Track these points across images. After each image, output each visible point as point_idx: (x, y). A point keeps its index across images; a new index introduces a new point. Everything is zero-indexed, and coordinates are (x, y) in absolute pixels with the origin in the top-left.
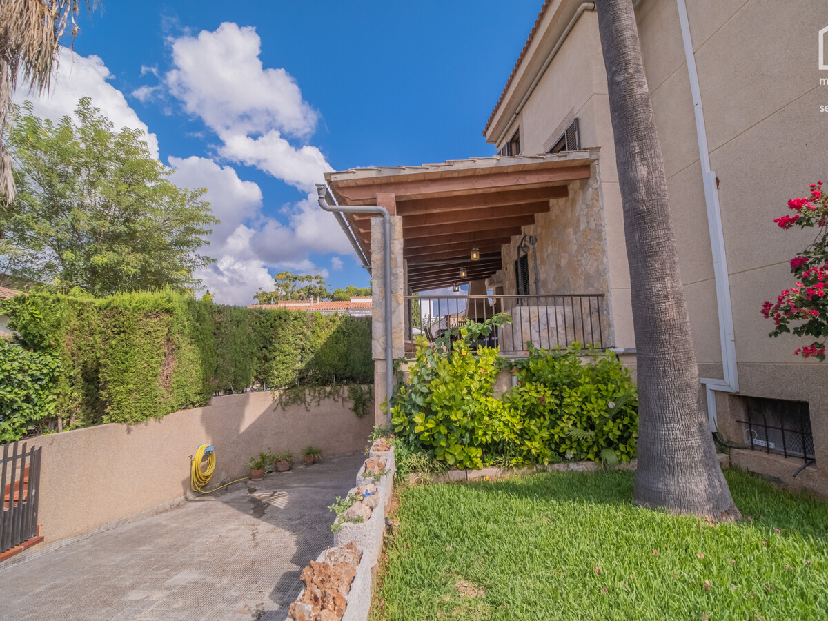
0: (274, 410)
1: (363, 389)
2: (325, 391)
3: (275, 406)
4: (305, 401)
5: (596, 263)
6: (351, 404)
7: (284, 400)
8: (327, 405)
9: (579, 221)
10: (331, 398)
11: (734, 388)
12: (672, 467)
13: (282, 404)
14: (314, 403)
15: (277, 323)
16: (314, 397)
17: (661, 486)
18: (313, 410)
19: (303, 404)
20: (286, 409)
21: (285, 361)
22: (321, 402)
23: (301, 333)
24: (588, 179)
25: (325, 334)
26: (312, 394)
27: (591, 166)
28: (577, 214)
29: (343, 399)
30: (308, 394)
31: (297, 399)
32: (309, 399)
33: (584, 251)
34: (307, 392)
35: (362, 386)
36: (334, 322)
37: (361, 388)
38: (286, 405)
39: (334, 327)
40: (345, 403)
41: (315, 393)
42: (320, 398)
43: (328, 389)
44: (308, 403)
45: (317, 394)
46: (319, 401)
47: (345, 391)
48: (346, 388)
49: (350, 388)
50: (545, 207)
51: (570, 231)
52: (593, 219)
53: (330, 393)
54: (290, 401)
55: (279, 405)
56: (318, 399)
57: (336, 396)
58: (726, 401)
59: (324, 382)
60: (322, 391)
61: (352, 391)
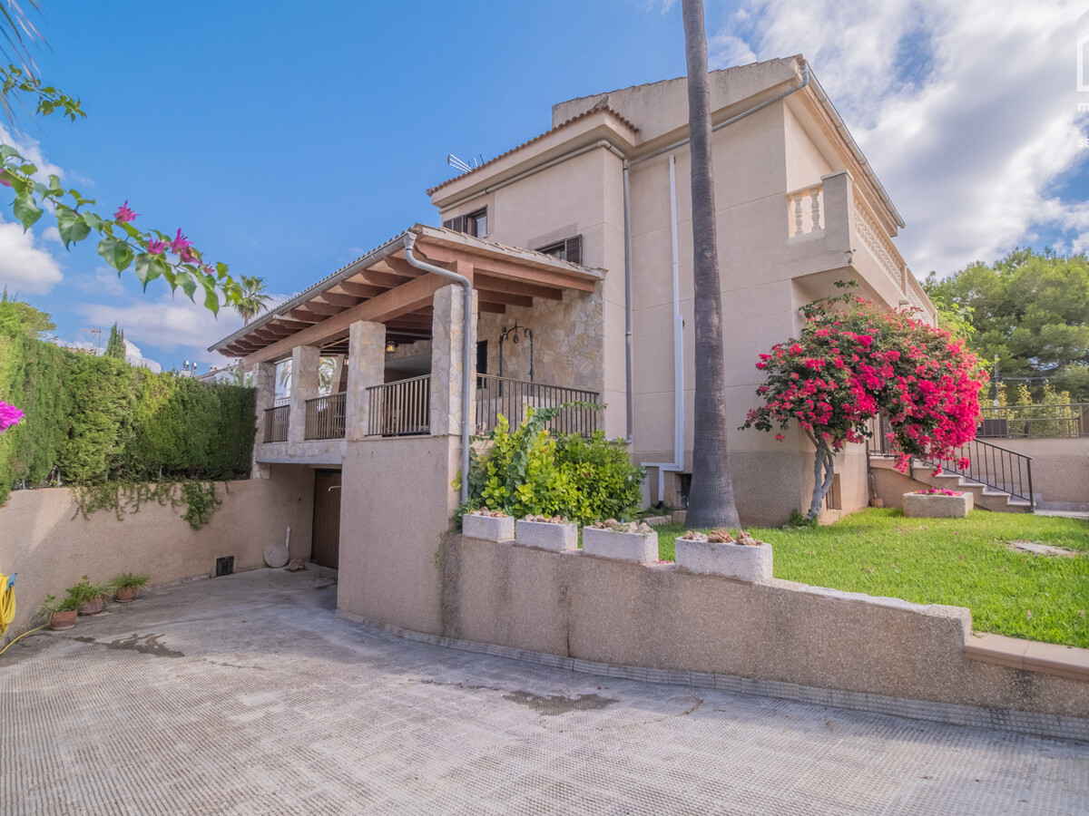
0: (73, 519)
1: (203, 487)
2: (148, 490)
3: (75, 512)
4: (116, 506)
5: (592, 366)
6: (183, 510)
7: (87, 502)
8: (149, 509)
9: (574, 325)
10: (156, 502)
11: (681, 469)
12: (721, 504)
13: (86, 510)
14: (129, 508)
15: (94, 377)
16: (131, 499)
17: (715, 515)
18: (128, 518)
19: (114, 509)
20: (89, 516)
21: (97, 440)
22: (141, 507)
23: (124, 398)
24: (591, 293)
25: (154, 403)
26: (128, 493)
27: (597, 283)
28: (572, 319)
29: (174, 503)
30: (122, 494)
31: (105, 502)
32: (122, 502)
33: (577, 353)
34: (121, 491)
35: (202, 484)
36: (169, 385)
37: (200, 486)
38: (90, 510)
39: (170, 393)
40: (177, 509)
41: (132, 492)
42: (139, 500)
43: (153, 487)
44: (122, 508)
45: (135, 495)
46: (137, 506)
47: (178, 489)
48: (179, 485)
49: (185, 485)
50: (528, 302)
51: (561, 333)
52: (593, 329)
53: (155, 494)
54: (96, 504)
55: (80, 512)
56: (136, 503)
57: (164, 497)
58: (673, 477)
59: (150, 476)
60: (144, 489)
61: (187, 490)
